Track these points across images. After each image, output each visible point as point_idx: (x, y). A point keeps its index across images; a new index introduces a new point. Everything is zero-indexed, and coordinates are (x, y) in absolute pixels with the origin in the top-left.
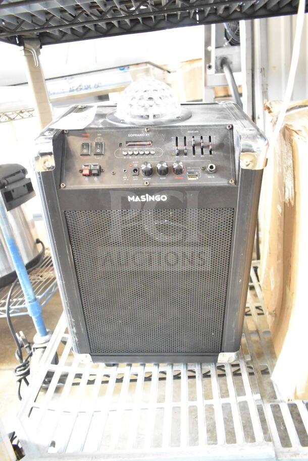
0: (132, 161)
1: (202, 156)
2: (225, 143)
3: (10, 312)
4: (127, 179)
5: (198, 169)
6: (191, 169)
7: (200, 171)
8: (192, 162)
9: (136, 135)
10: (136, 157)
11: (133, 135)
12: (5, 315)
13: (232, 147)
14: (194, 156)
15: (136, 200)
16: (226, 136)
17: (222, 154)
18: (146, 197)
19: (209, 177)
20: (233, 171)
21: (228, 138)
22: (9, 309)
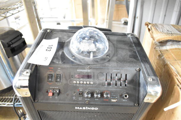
0: (79, 87)
1: (121, 87)
2: (134, 80)
3: (15, 105)
4: (75, 99)
5: (118, 95)
6: (114, 95)
7: (119, 96)
8: (114, 90)
9: (82, 70)
10: (81, 85)
11: (80, 70)
12: (13, 106)
13: (138, 82)
14: (116, 87)
15: (80, 109)
16: (135, 75)
17: (132, 86)
18: (86, 108)
19: (123, 101)
20: (137, 98)
21: (137, 77)
22: (14, 104)
